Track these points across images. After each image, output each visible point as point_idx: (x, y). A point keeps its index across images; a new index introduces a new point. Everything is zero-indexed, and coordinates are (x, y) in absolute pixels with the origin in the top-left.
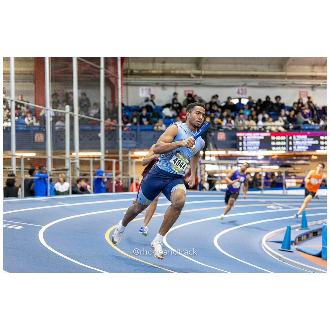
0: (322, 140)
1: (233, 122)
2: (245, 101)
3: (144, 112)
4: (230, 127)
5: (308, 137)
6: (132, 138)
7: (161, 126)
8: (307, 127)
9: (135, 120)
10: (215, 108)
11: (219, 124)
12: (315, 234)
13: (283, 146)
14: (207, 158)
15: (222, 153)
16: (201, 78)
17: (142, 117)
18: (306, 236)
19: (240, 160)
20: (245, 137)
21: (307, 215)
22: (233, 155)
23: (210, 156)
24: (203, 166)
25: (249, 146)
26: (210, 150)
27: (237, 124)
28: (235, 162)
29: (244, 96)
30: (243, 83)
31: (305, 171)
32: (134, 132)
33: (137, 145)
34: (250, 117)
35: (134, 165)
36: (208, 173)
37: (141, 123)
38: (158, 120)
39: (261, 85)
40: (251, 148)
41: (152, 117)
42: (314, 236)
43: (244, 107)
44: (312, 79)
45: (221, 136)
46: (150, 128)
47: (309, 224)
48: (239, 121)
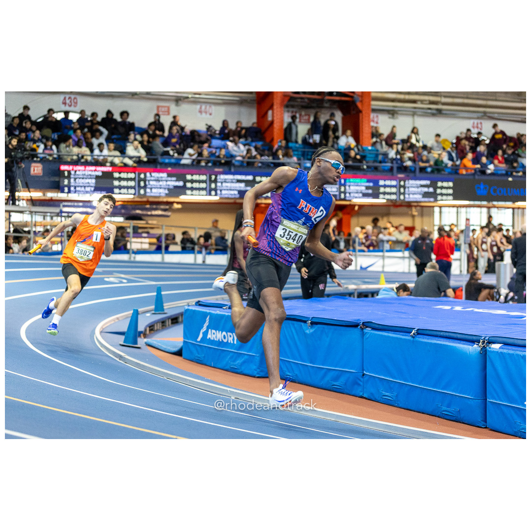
0: (189, 181)
1: (54, 148)
2: (74, 117)
4: (50, 155)
5: (169, 176)
8: (167, 161)
10: (28, 125)
11: (34, 150)
12: (175, 321)
13: (131, 187)
15: (37, 195)
18: (161, 324)
19: (64, 206)
20: (73, 172)
21: (163, 293)
22: (54, 198)
25: (79, 186)
27: (61, 152)
28: (57, 210)
29: (72, 108)
31: (162, 226)
34: (82, 142)
36: (13, 225)
40: (83, 189)
42: (172, 323)
43: (73, 125)
45: (36, 169)
47: (166, 306)
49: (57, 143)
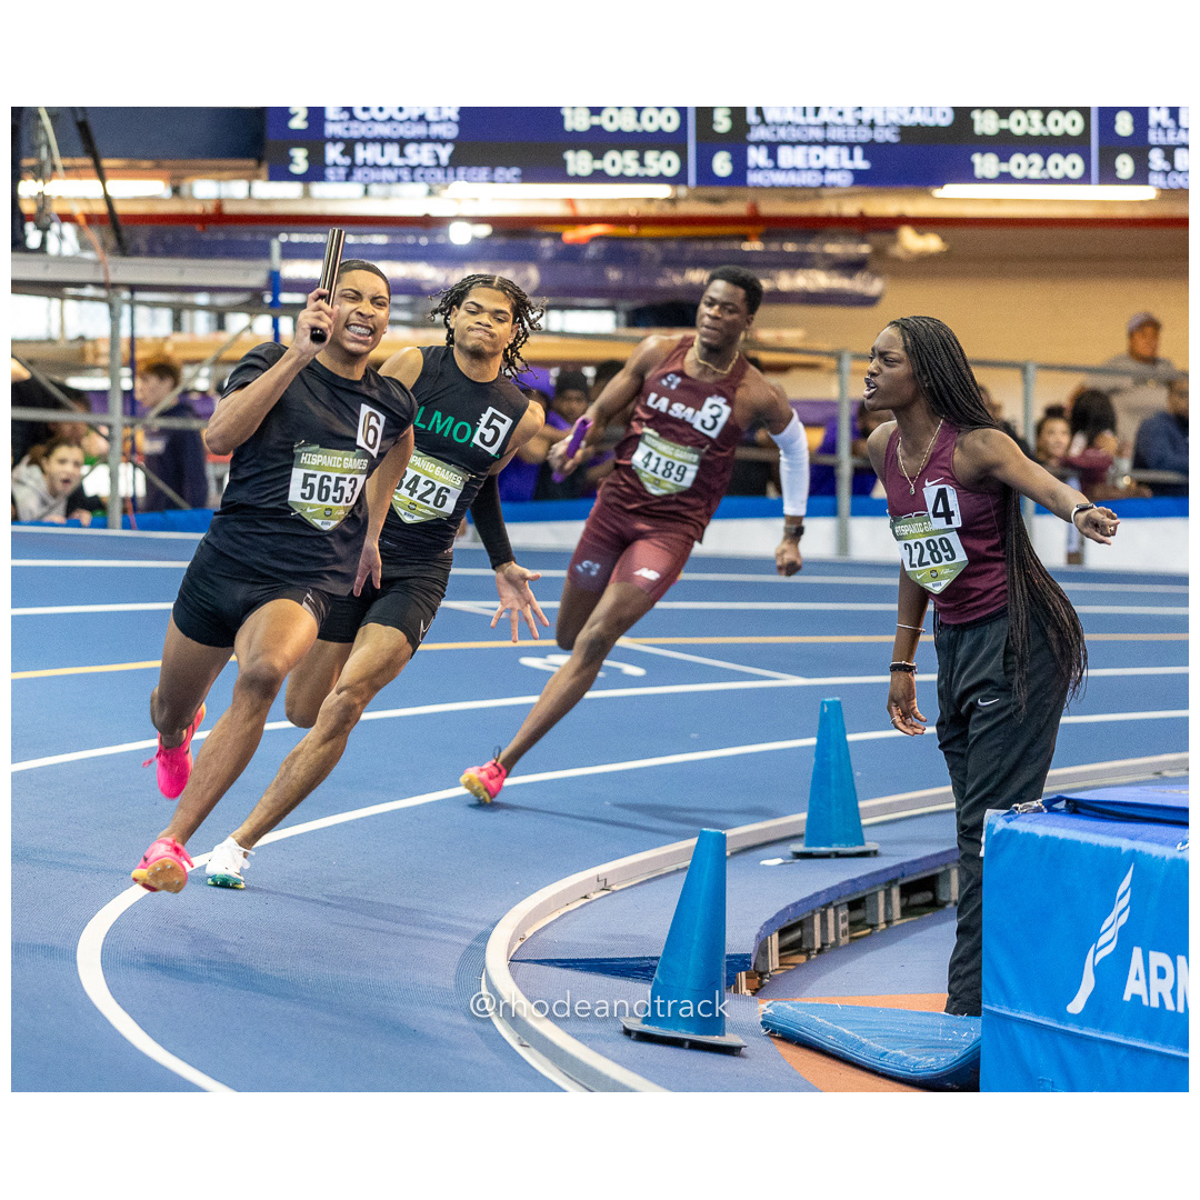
12: (918, 898)
15: (142, 190)
18: (844, 910)
19: (291, 252)
21: (850, 738)
22: (229, 209)
28: (252, 275)
40: (392, 151)
42: (906, 910)
47: (874, 809)
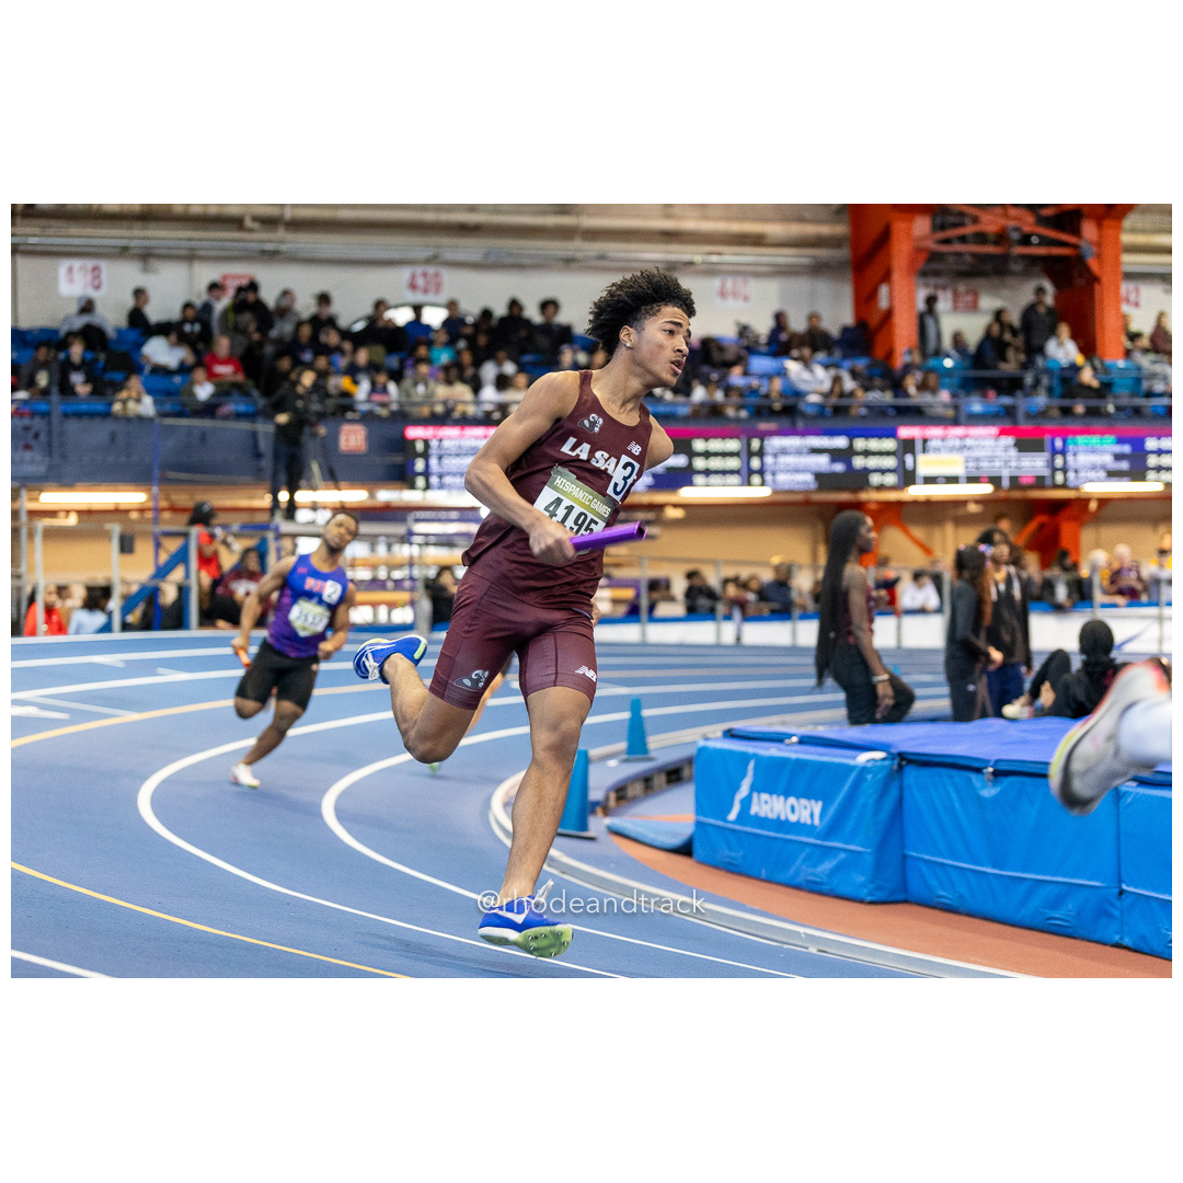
0: (699, 454)
1: (392, 387)
2: (434, 317)
3: (77, 351)
4: (384, 405)
6: (32, 442)
7: (138, 400)
9: (43, 379)
10: (332, 338)
11: (346, 395)
12: (673, 777)
14: (303, 516)
15: (356, 496)
16: (281, 233)
17: (68, 367)
18: (641, 783)
19: (417, 520)
20: (434, 443)
21: (646, 713)
22: (394, 505)
23: (314, 507)
24: (287, 543)
25: (449, 474)
26: (313, 488)
27: (408, 395)
28: (400, 529)
29: (430, 297)
30: (428, 253)
31: (640, 559)
32: (38, 423)
33: (51, 468)
34: (454, 372)
35: (38, 539)
37: (66, 389)
38: (127, 378)
39: (491, 260)
41: (105, 369)
42: (669, 782)
43: (432, 336)
44: (667, 242)
45: (353, 438)
46: (99, 406)
47: (654, 742)
48: (416, 384)
49: (397, 376)
